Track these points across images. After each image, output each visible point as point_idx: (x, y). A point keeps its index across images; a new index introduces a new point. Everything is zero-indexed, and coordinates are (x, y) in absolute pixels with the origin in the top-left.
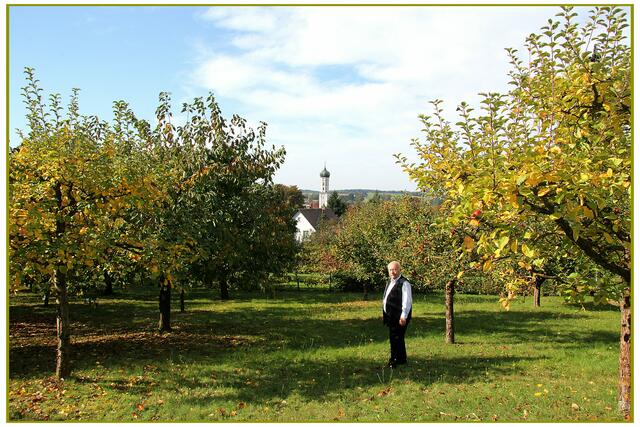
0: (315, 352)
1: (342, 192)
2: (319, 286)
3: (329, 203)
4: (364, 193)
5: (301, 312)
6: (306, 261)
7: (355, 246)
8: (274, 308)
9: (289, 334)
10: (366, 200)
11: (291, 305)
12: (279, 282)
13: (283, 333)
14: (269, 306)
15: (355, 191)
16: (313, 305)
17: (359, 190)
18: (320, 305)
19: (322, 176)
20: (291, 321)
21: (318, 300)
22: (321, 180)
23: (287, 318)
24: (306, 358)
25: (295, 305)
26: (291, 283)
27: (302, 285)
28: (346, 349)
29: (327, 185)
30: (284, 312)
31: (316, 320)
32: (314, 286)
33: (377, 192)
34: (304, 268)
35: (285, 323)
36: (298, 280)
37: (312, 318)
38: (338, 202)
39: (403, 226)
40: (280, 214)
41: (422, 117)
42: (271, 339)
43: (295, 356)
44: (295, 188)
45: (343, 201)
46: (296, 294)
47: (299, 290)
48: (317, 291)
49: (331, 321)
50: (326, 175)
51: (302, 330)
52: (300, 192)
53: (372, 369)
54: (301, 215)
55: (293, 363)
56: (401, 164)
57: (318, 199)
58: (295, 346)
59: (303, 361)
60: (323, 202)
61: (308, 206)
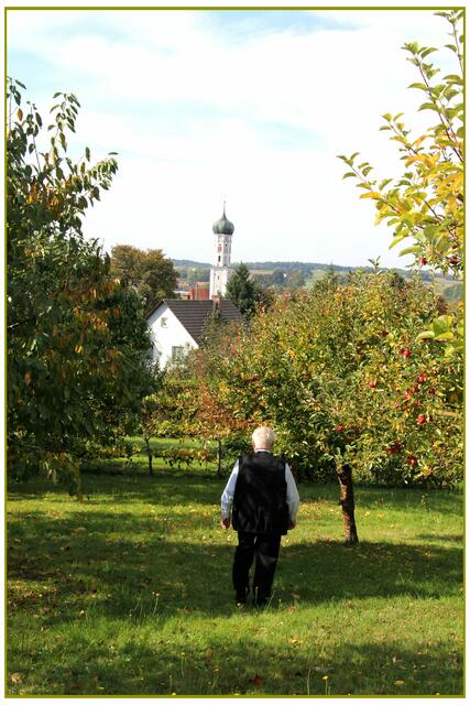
0: (161, 624)
1: (259, 266)
2: (195, 465)
3: (230, 289)
4: (306, 270)
5: (150, 525)
6: (168, 411)
7: (269, 382)
8: (90, 515)
9: (113, 578)
10: (309, 285)
11: (130, 509)
12: (108, 456)
13: (99, 574)
14: (81, 508)
15: (287, 265)
16: (178, 509)
17: (296, 265)
18: (193, 508)
19: (217, 231)
20: (124, 546)
21: (190, 497)
22: (216, 241)
23: (115, 537)
24: (138, 642)
25: (139, 508)
26: (135, 459)
27: (159, 463)
28: (235, 619)
29: (227, 250)
30: (110, 523)
31: (177, 545)
32: (184, 466)
33: (332, 268)
34: (163, 426)
35: (107, 551)
36: (149, 451)
37: (172, 539)
38: (249, 288)
39: (374, 341)
40: (99, 306)
41: (411, 48)
42: (68, 589)
43: (112, 635)
44: (157, 254)
45: (260, 285)
46: (144, 482)
47: (151, 474)
48: (191, 476)
49: (211, 548)
50: (227, 230)
51: (143, 568)
52: (169, 264)
53: (286, 673)
54: (168, 313)
55: (105, 653)
56: (357, 180)
57: (206, 278)
58: (118, 609)
59: (128, 650)
60: (219, 285)
61: (184, 294)
